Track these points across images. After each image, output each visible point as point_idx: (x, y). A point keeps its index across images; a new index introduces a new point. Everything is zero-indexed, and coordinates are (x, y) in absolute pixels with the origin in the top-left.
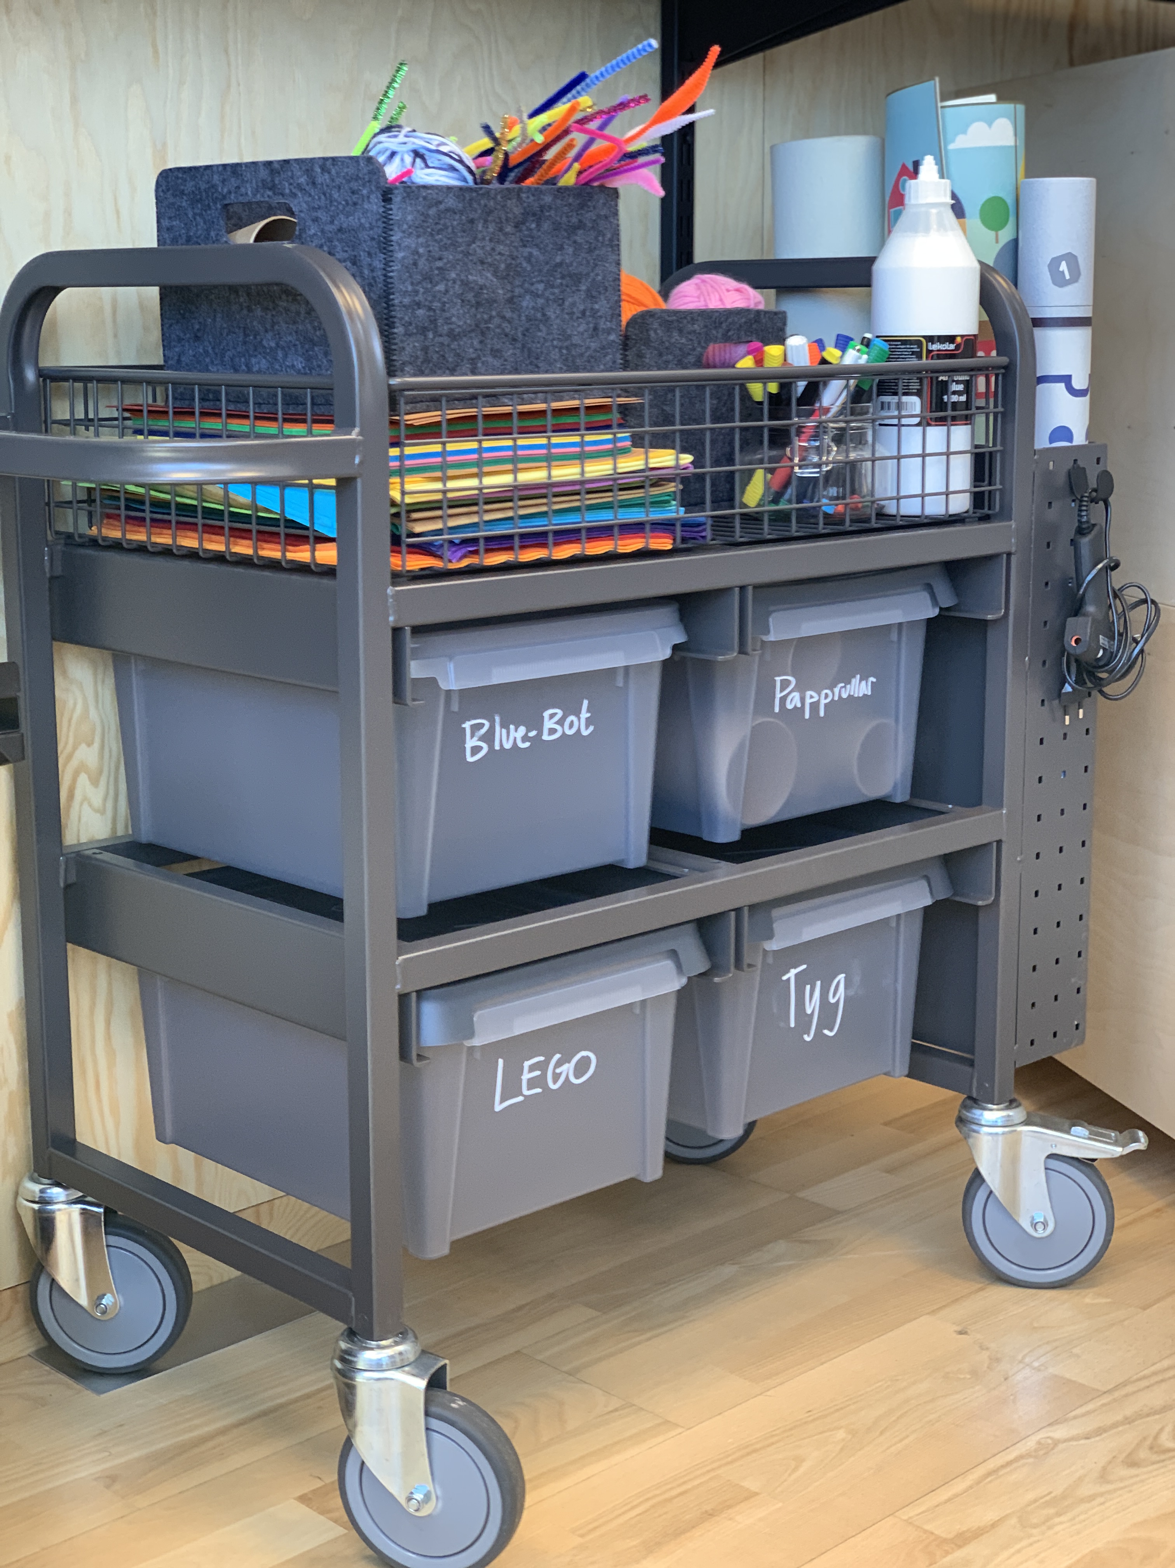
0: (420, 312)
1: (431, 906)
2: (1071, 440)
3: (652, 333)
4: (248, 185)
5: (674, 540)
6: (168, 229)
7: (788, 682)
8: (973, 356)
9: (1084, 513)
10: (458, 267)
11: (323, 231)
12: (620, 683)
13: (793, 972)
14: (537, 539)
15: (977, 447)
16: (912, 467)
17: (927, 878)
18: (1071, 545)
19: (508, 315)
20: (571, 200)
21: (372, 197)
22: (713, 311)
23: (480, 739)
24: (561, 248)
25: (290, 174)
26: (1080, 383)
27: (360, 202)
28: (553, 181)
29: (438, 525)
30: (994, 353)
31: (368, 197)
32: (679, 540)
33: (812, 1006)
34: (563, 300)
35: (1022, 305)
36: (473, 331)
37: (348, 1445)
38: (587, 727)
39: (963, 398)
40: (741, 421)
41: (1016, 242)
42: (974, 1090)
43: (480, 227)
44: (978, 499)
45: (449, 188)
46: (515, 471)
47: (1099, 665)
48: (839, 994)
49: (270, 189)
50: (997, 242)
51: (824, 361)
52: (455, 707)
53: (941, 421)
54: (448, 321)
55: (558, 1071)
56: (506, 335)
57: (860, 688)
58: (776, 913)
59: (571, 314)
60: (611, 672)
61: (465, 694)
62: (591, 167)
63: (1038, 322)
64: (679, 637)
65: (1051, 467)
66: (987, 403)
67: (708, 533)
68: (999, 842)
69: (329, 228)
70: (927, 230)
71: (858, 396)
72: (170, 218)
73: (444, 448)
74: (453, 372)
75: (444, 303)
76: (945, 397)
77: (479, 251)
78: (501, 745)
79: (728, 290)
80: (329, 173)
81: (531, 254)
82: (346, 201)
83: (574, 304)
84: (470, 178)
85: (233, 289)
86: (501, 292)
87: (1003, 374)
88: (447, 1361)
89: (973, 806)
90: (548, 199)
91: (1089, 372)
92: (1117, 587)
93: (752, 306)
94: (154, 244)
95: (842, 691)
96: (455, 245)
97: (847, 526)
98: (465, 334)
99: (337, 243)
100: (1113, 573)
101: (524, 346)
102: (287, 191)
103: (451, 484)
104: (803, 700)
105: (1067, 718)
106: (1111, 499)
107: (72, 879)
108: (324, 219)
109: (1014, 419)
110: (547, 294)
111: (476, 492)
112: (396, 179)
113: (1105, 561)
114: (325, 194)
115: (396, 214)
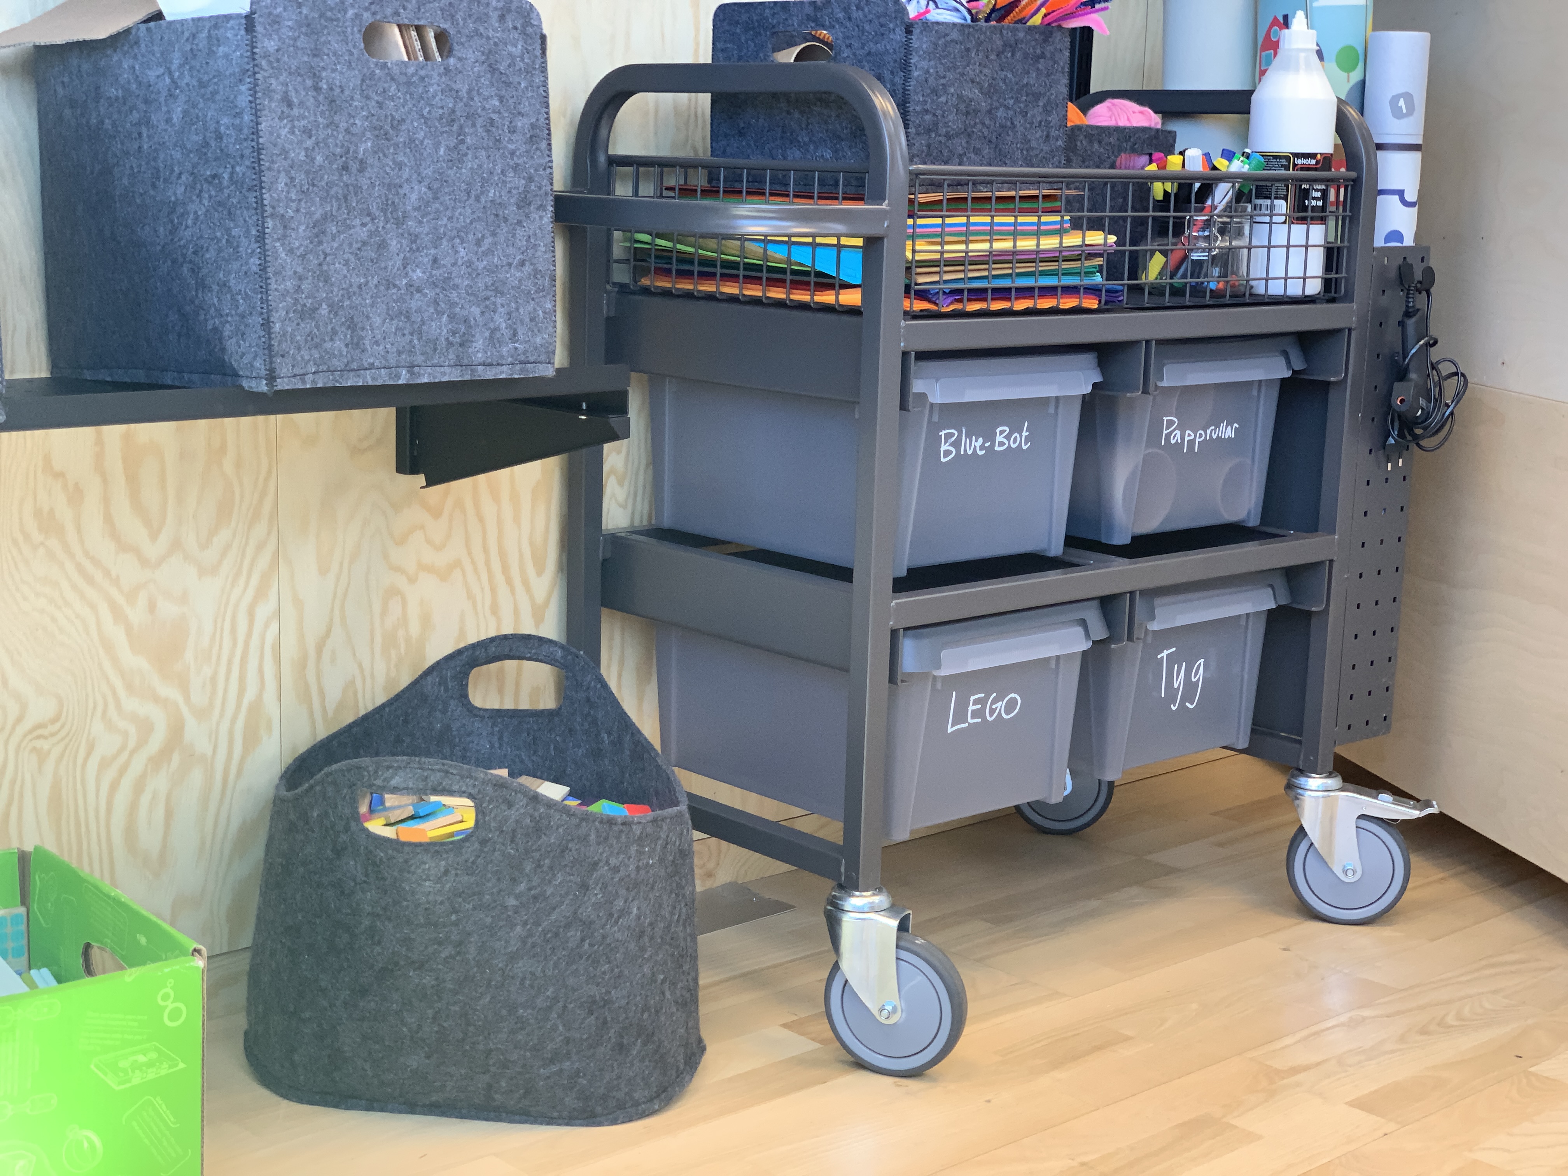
0: (928, 117)
1: (910, 570)
2: (1402, 242)
3: (1079, 144)
4: (795, 18)
5: (1100, 301)
6: (722, 50)
7: (1173, 422)
8: (1330, 170)
9: (1411, 300)
10: (956, 85)
11: (854, 54)
12: (1052, 410)
13: (1165, 653)
14: (1002, 293)
15: (1328, 243)
16: (1278, 255)
17: (1272, 586)
18: (1399, 325)
19: (987, 122)
20: (1037, 36)
21: (898, 30)
22: (1125, 128)
23: (951, 445)
24: (1028, 73)
25: (830, 10)
26: (1411, 196)
27: (887, 33)
28: (1023, 21)
29: (936, 278)
30: (1343, 170)
31: (894, 30)
32: (1103, 302)
33: (1179, 682)
34: (1027, 113)
35: (1368, 130)
36: (963, 133)
37: (836, 967)
38: (1026, 444)
39: (1320, 203)
40: (1154, 211)
41: (1363, 82)
42: (1301, 762)
43: (973, 55)
44: (1327, 284)
45: (954, 25)
46: (991, 241)
47: (1416, 422)
48: (1199, 675)
49: (813, 22)
50: (1348, 81)
51: (1214, 168)
52: (936, 418)
53: (1302, 220)
54: (946, 125)
55: (994, 707)
56: (985, 138)
57: (1227, 432)
58: (1158, 601)
59: (1032, 123)
60: (1045, 401)
61: (944, 407)
62: (1053, 11)
63: (1380, 147)
64: (1098, 379)
65: (1386, 262)
66: (1338, 208)
67: (1124, 298)
68: (1331, 561)
69: (861, 52)
70: (1297, 70)
71: (1240, 197)
72: (725, 41)
73: (943, 221)
74: (946, 163)
75: (944, 112)
76: (1306, 202)
77: (971, 72)
78: (965, 450)
79: (1134, 112)
80: (863, 10)
81: (1006, 76)
82: (876, 33)
83: (1034, 116)
84: (969, 17)
85: (775, 96)
86: (983, 104)
87: (1352, 186)
88: (911, 912)
89: (1312, 532)
90: (1021, 35)
91: (1418, 188)
92: (1434, 361)
93: (1153, 126)
94: (710, 61)
95: (1213, 433)
96: (955, 67)
97: (1227, 300)
98: (957, 135)
99: (866, 64)
100: (1432, 349)
101: (996, 147)
102: (827, 23)
103: (947, 247)
104: (1183, 438)
105: (1389, 465)
106: (1432, 290)
107: (608, 555)
108: (856, 45)
109: (1359, 224)
110: (1015, 107)
111: (964, 254)
112: (916, 17)
113: (1426, 339)
114: (858, 26)
115: (915, 43)
